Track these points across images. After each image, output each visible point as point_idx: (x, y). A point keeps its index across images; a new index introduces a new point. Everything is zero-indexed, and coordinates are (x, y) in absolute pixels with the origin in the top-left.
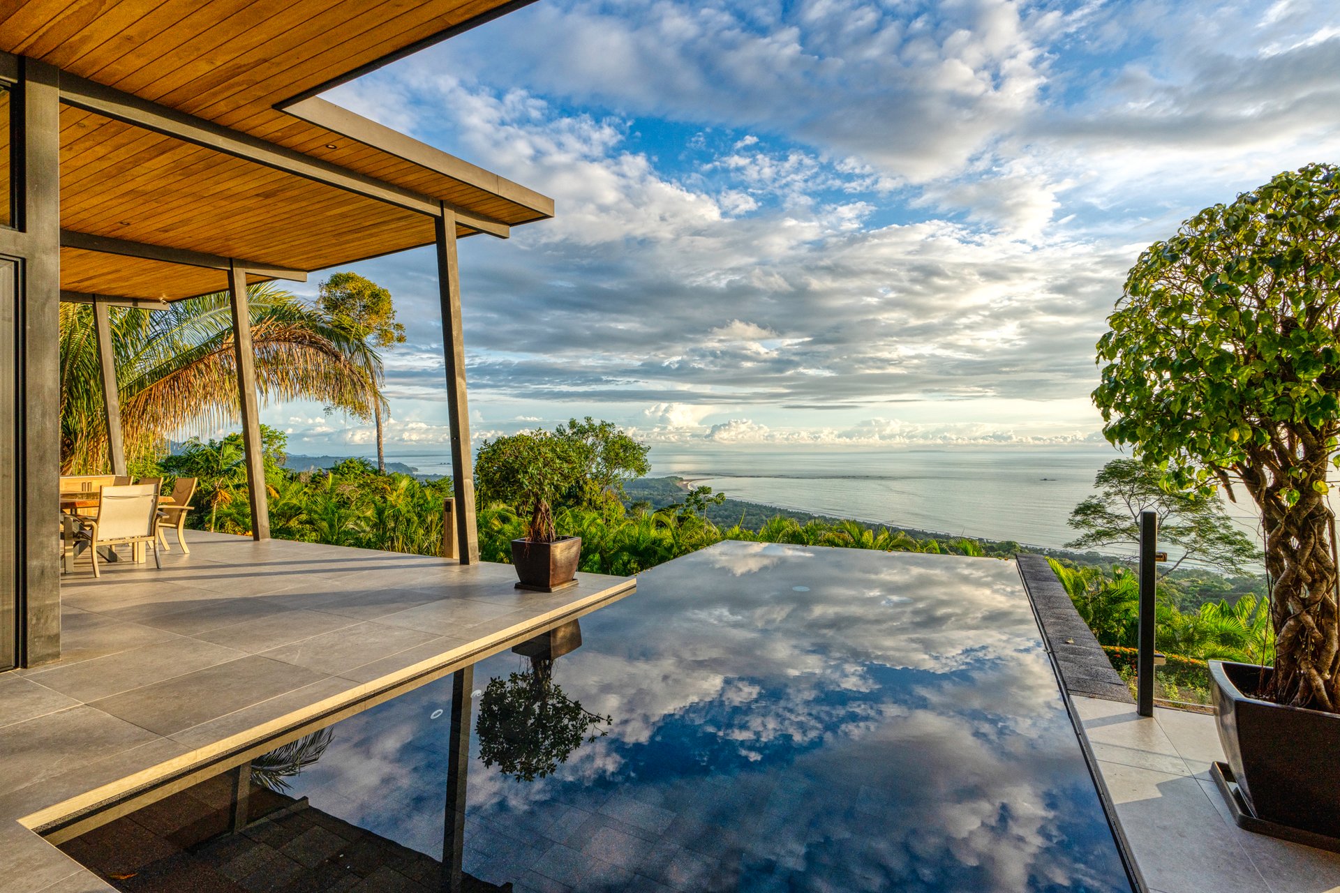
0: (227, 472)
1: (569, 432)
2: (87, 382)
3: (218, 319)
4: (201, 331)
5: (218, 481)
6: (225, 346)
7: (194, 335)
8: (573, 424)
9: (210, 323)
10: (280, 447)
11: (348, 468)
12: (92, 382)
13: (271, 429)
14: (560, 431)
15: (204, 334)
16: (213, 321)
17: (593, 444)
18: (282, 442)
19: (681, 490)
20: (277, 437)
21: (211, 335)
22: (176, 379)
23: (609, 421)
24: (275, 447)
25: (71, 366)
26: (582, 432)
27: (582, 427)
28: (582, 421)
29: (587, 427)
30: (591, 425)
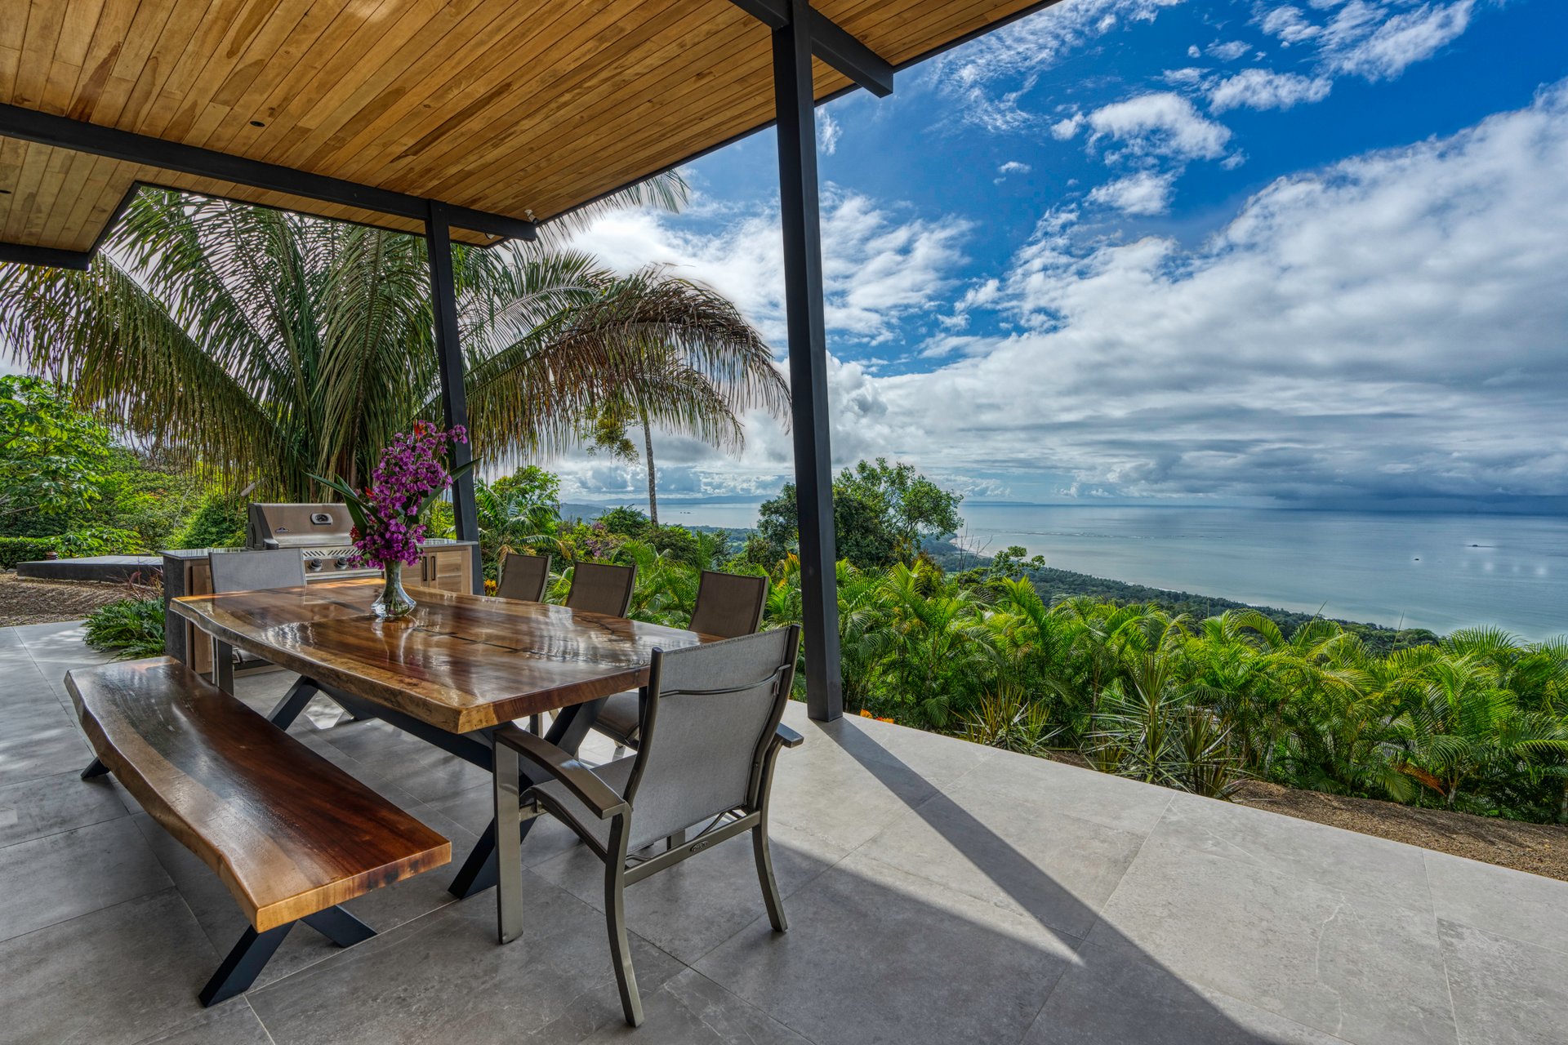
1: (858, 476)
8: (862, 467)
10: (552, 493)
13: (543, 471)
14: (846, 476)
17: (886, 492)
18: (555, 487)
20: (550, 481)
23: (908, 464)
26: (873, 478)
27: (874, 470)
28: (873, 464)
29: (879, 470)
30: (884, 469)
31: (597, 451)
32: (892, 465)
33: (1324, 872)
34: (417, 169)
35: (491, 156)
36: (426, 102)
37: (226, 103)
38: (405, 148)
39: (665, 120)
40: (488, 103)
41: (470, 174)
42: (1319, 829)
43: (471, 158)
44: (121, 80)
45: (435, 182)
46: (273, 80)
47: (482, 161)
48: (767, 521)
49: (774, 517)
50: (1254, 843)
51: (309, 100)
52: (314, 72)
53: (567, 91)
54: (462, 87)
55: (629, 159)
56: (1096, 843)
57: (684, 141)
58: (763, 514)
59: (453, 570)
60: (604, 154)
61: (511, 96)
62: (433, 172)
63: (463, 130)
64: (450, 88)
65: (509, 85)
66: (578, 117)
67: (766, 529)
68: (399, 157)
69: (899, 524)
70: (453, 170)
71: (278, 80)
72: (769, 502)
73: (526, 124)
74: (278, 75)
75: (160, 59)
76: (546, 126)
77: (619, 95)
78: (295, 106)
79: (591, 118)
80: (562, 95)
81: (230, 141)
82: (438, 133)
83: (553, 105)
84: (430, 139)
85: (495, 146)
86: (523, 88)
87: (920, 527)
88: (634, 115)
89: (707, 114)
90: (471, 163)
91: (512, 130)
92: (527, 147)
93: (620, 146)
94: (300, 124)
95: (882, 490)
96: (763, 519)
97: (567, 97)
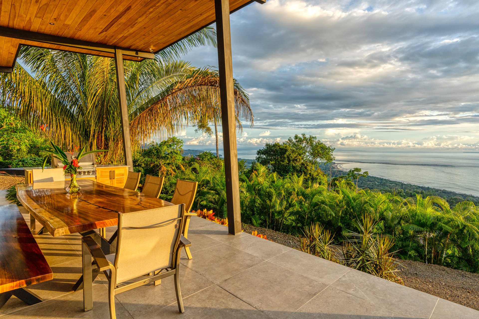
0: (165, 157)
1: (294, 140)
2: (113, 113)
3: (166, 81)
4: (159, 88)
5: (162, 162)
6: (174, 91)
7: (157, 90)
8: (296, 137)
9: (163, 84)
10: (181, 146)
11: (205, 155)
12: (115, 113)
13: (178, 138)
14: (290, 140)
15: (161, 89)
16: (164, 83)
17: (305, 146)
18: (182, 144)
19: (334, 168)
20: (180, 142)
21: (163, 89)
22: (151, 110)
23: (314, 136)
24: (179, 146)
25: (107, 105)
26: (300, 141)
27: (300, 138)
28: (300, 136)
29: (303, 138)
30: (305, 138)
31: (198, 131)
32: (307, 136)
33: (392, 304)
34: (108, 36)
35: (132, 31)
36: (104, 14)
37: (40, 17)
38: (102, 30)
39: (189, 15)
40: (125, 13)
41: (126, 37)
42: (400, 287)
43: (125, 32)
44: (5, 12)
45: (116, 40)
46: (52, 9)
47: (129, 33)
48: (259, 157)
49: (262, 155)
50: (370, 291)
51: (66, 15)
52: (64, 6)
53: (151, 8)
54: (115, 8)
55: (180, 30)
56: (308, 287)
57: (197, 23)
58: (258, 154)
59: (121, 176)
60: (171, 28)
61: (132, 10)
62: (114, 37)
63: (119, 22)
64: (111, 9)
65: (130, 7)
66: (157, 16)
67: (259, 160)
68: (101, 33)
69: (310, 159)
70: (120, 36)
71: (54, 9)
72: (260, 150)
73: (140, 20)
74: (54, 7)
75: (15, 5)
76: (147, 20)
77: (170, 8)
78: (62, 17)
79: (162, 16)
80: (149, 9)
81: (45, 29)
82: (112, 24)
83: (148, 13)
84: (109, 26)
85: (132, 27)
86: (135, 8)
87: (318, 160)
88: (177, 14)
89: (203, 13)
90: (125, 33)
91: (136, 22)
92: (143, 27)
93: (175, 25)
94: (65, 23)
95: (304, 146)
96: (258, 156)
97: (151, 10)
